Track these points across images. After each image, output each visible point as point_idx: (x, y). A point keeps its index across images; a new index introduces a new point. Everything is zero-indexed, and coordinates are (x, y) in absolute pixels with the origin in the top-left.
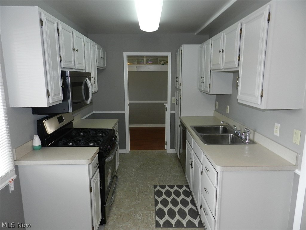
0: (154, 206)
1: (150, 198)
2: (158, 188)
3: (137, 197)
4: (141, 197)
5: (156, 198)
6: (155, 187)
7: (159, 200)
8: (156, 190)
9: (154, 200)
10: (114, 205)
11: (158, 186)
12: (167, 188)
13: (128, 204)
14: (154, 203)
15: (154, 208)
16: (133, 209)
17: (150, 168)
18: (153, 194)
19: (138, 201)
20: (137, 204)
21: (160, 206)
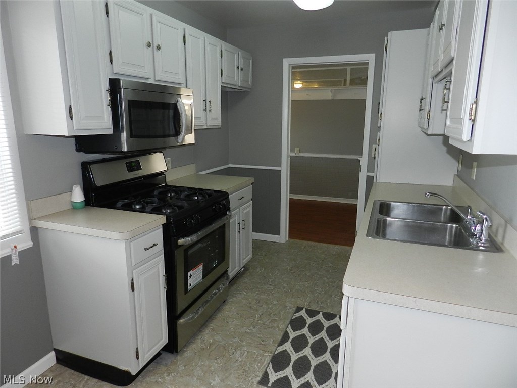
0: (276, 345)
1: (278, 327)
2: (303, 313)
3: (256, 320)
4: (262, 322)
5: (290, 330)
6: (299, 309)
7: (293, 335)
8: (297, 315)
9: (282, 334)
10: (211, 325)
11: (304, 309)
12: (320, 317)
13: (234, 329)
14: (280, 338)
15: (276, 347)
16: (237, 339)
17: (308, 274)
18: (288, 321)
19: (254, 328)
20: (248, 333)
21: (287, 346)
